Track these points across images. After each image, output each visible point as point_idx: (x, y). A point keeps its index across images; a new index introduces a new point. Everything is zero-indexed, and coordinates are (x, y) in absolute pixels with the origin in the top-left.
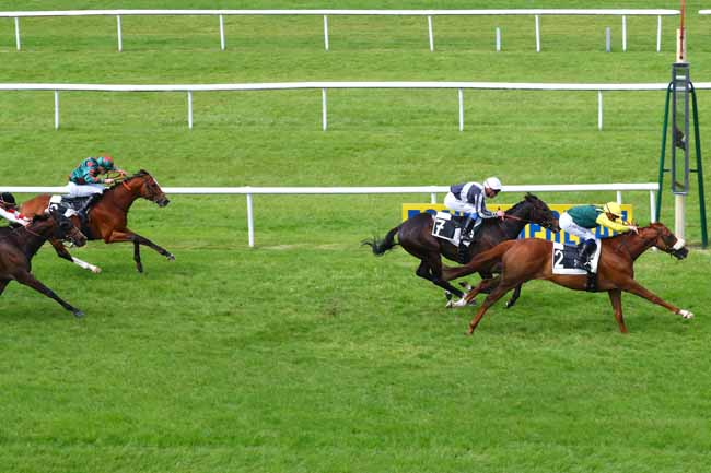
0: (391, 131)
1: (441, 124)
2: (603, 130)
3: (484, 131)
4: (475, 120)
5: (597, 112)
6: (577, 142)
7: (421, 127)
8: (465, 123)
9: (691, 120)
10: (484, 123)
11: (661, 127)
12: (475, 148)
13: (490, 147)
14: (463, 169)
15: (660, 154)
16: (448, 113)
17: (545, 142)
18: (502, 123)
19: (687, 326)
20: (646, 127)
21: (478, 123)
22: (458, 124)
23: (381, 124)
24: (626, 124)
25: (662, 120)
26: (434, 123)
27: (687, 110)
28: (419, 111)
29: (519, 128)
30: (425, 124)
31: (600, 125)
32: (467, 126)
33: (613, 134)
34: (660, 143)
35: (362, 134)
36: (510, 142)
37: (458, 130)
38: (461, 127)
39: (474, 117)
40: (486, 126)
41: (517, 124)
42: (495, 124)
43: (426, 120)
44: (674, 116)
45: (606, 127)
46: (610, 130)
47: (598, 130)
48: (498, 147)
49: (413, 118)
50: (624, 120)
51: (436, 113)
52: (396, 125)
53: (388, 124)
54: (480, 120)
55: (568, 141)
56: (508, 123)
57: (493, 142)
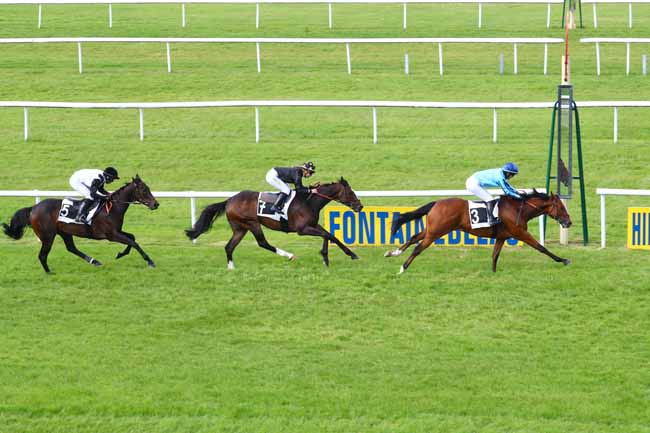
0: (315, 143)
1: (357, 137)
2: (497, 142)
3: (395, 143)
4: (387, 134)
5: (492, 127)
6: (475, 153)
7: (340, 140)
8: (378, 137)
9: (574, 134)
10: (394, 137)
11: (548, 141)
12: (388, 158)
13: (399, 157)
15: (547, 163)
16: (364, 127)
17: (447, 153)
18: (410, 136)
19: (570, 313)
20: (535, 140)
21: (389, 137)
22: (373, 137)
23: (305, 137)
24: (518, 137)
25: (550, 134)
26: (351, 137)
27: (571, 125)
28: (339, 126)
29: (425, 140)
30: (343, 137)
31: (495, 139)
32: (381, 139)
33: (505, 146)
34: (547, 154)
35: (290, 146)
36: (417, 152)
37: (372, 143)
38: (375, 140)
39: (386, 131)
40: (396, 139)
41: (423, 137)
42: (405, 137)
43: (345, 134)
44: (559, 130)
45: (500, 141)
46: (502, 143)
47: (492, 142)
48: (406, 157)
49: (334, 132)
50: (516, 133)
51: (353, 128)
52: (319, 138)
53: (312, 137)
54: (391, 134)
55: (467, 151)
56: (415, 137)
57: (403, 153)
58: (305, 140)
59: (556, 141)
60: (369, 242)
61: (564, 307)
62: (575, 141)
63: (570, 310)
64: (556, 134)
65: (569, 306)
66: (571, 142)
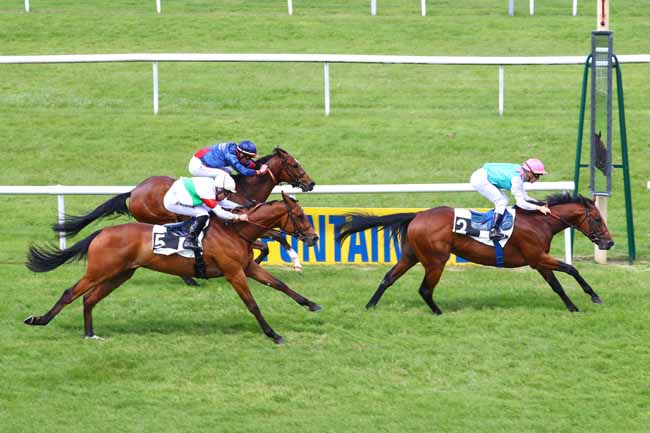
0: (240, 116)
1: (302, 107)
2: (505, 114)
3: (355, 116)
4: (344, 102)
5: (497, 92)
6: (472, 130)
7: (276, 111)
8: (331, 106)
9: (615, 103)
10: (355, 106)
11: (578, 111)
12: (344, 137)
13: (363, 137)
14: (329, 163)
15: (575, 145)
16: (311, 92)
17: (431, 129)
18: (377, 106)
19: (610, 361)
20: (560, 111)
21: (348, 106)
22: (323, 107)
23: (226, 106)
24: (534, 107)
25: (579, 102)
26: (291, 106)
27: (610, 91)
28: (275, 91)
29: (399, 111)
30: (279, 107)
31: (501, 109)
32: (335, 110)
33: (515, 120)
34: (577, 131)
35: (203, 119)
36: (388, 129)
37: (323, 115)
38: (327, 110)
39: (343, 98)
40: (358, 110)
41: (397, 107)
42: (369, 107)
43: (284, 102)
44: (593, 97)
45: (508, 112)
46: (512, 115)
47: (498, 115)
48: (372, 137)
49: (266, 99)
50: (531, 102)
51: (295, 93)
52: (247, 109)
53: (235, 107)
54: (351, 103)
55: (460, 128)
56: (385, 106)
57: (367, 131)
58: (227, 111)
59: (588, 113)
60: (318, 260)
61: (599, 353)
62: (616, 112)
63: (609, 356)
64: (588, 102)
65: (608, 351)
66: (609, 115)
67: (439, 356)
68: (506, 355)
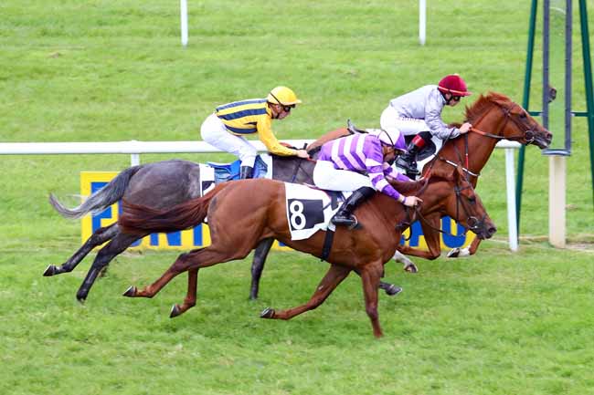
0: (64, 46)
1: (149, 34)
2: (427, 44)
3: (222, 47)
4: (208, 28)
5: (417, 13)
6: (382, 65)
7: (114, 40)
8: (190, 33)
9: (576, 27)
10: (223, 33)
11: (525, 38)
12: (207, 76)
13: (233, 75)
14: (187, 112)
15: (522, 84)
16: (162, 14)
17: (326, 65)
18: (253, 33)
19: (570, 381)
20: (503, 39)
21: (213, 33)
22: (179, 34)
23: (45, 33)
24: (467, 34)
25: (526, 26)
26: (136, 33)
27: (569, 9)
28: (113, 13)
29: (283, 40)
30: (119, 34)
31: (422, 36)
32: (195, 39)
33: (440, 51)
34: (523, 66)
35: (12, 51)
36: (267, 64)
37: (179, 45)
38: (185, 39)
39: (201, 20)
40: (227, 37)
41: (281, 34)
42: (243, 34)
43: (125, 28)
44: (546, 19)
45: (433, 40)
46: (437, 45)
47: (418, 44)
48: (245, 75)
49: (100, 24)
50: (464, 26)
51: (141, 16)
52: (75, 36)
53: (58, 34)
54: (217, 28)
55: (366, 63)
56: (265, 33)
57: (238, 67)
58: (45, 40)
59: (539, 40)
60: (170, 244)
61: (555, 369)
62: (577, 39)
63: (568, 375)
64: (539, 28)
65: (567, 368)
66: (569, 44)
67: (335, 373)
68: (427, 372)
